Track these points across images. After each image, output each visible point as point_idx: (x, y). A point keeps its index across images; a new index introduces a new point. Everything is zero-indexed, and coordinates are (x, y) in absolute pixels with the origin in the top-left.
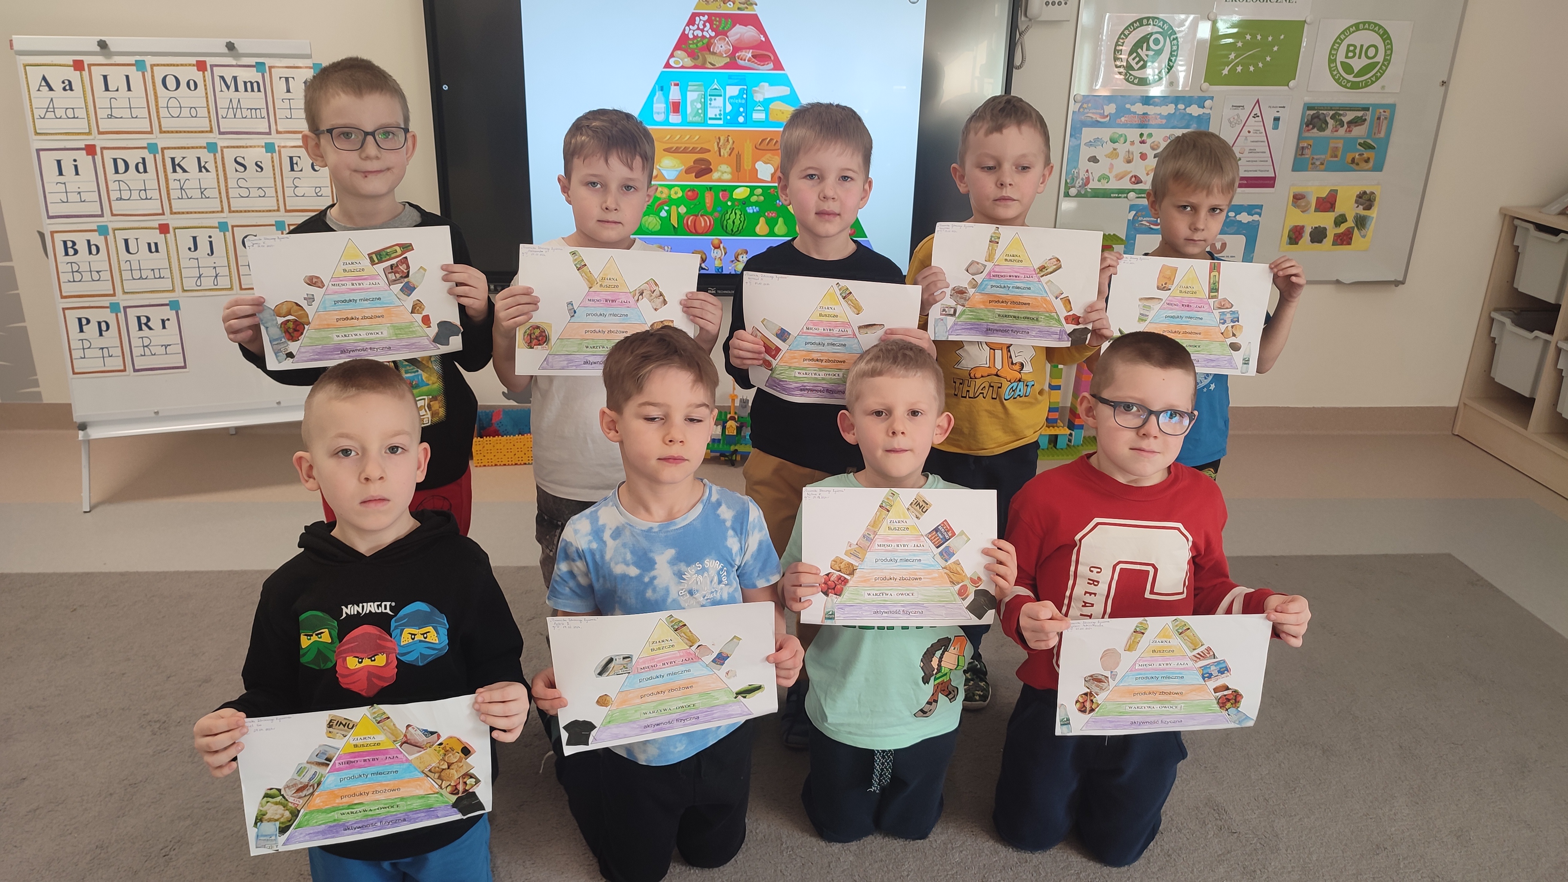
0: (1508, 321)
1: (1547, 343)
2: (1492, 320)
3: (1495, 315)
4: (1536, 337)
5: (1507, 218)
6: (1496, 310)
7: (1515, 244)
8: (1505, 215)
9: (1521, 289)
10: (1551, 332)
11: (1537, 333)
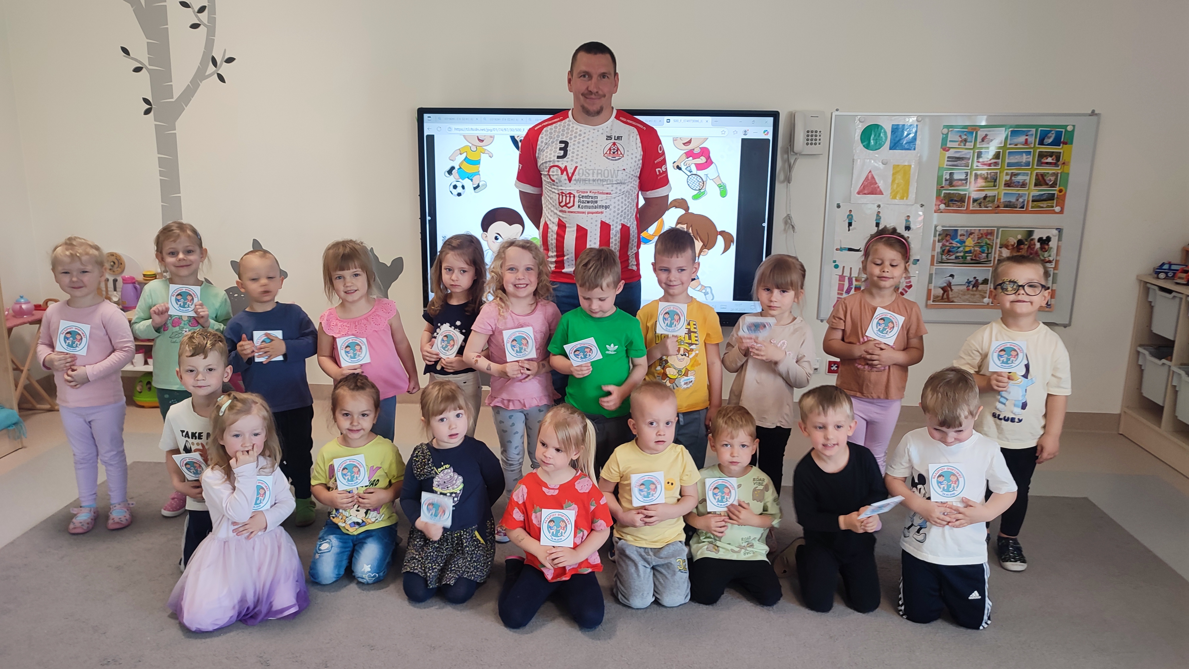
0: (1147, 353)
1: (1168, 367)
2: (1138, 353)
4: (1164, 364)
5: (1142, 284)
6: (1141, 346)
7: (1150, 300)
8: (1141, 280)
9: (1155, 331)
10: (1170, 360)
11: (1164, 361)
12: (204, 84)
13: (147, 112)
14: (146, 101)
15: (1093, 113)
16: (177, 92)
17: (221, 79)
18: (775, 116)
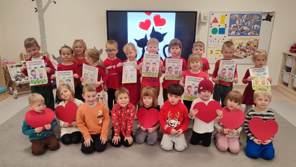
1: (290, 74)
2: (282, 71)
3: (283, 70)
7: (286, 58)
8: (283, 53)
9: (287, 65)
10: (290, 72)
11: (289, 73)
12: (51, 4)
13: (36, 11)
15: (274, 12)
16: (44, 6)
17: (55, 2)
18: (196, 12)
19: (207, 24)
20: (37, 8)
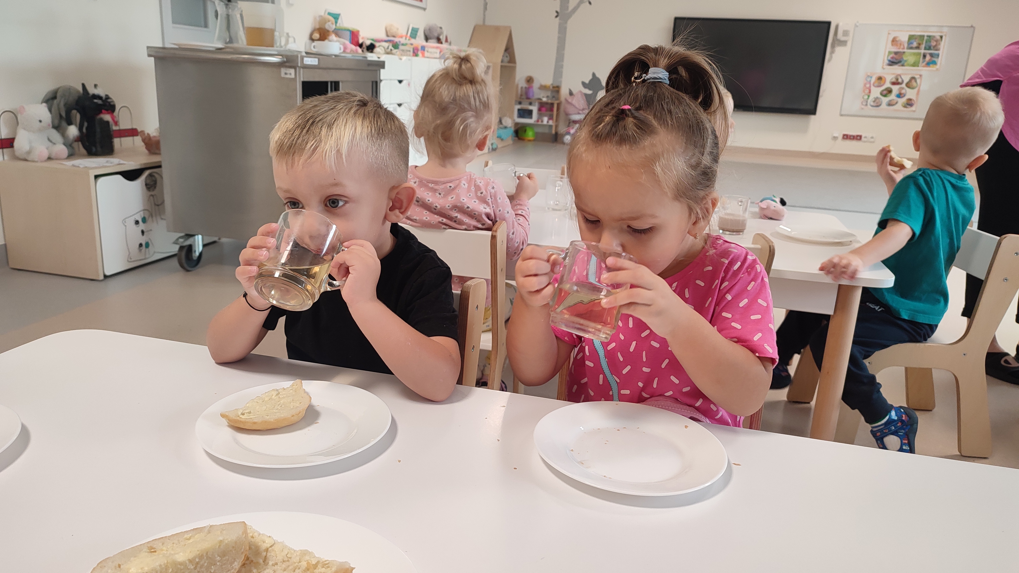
12: (582, 6)
13: (557, 17)
14: (557, 12)
15: (972, 26)
16: (570, 8)
17: (590, 3)
18: (829, 24)
19: (849, 44)
20: (558, 10)
